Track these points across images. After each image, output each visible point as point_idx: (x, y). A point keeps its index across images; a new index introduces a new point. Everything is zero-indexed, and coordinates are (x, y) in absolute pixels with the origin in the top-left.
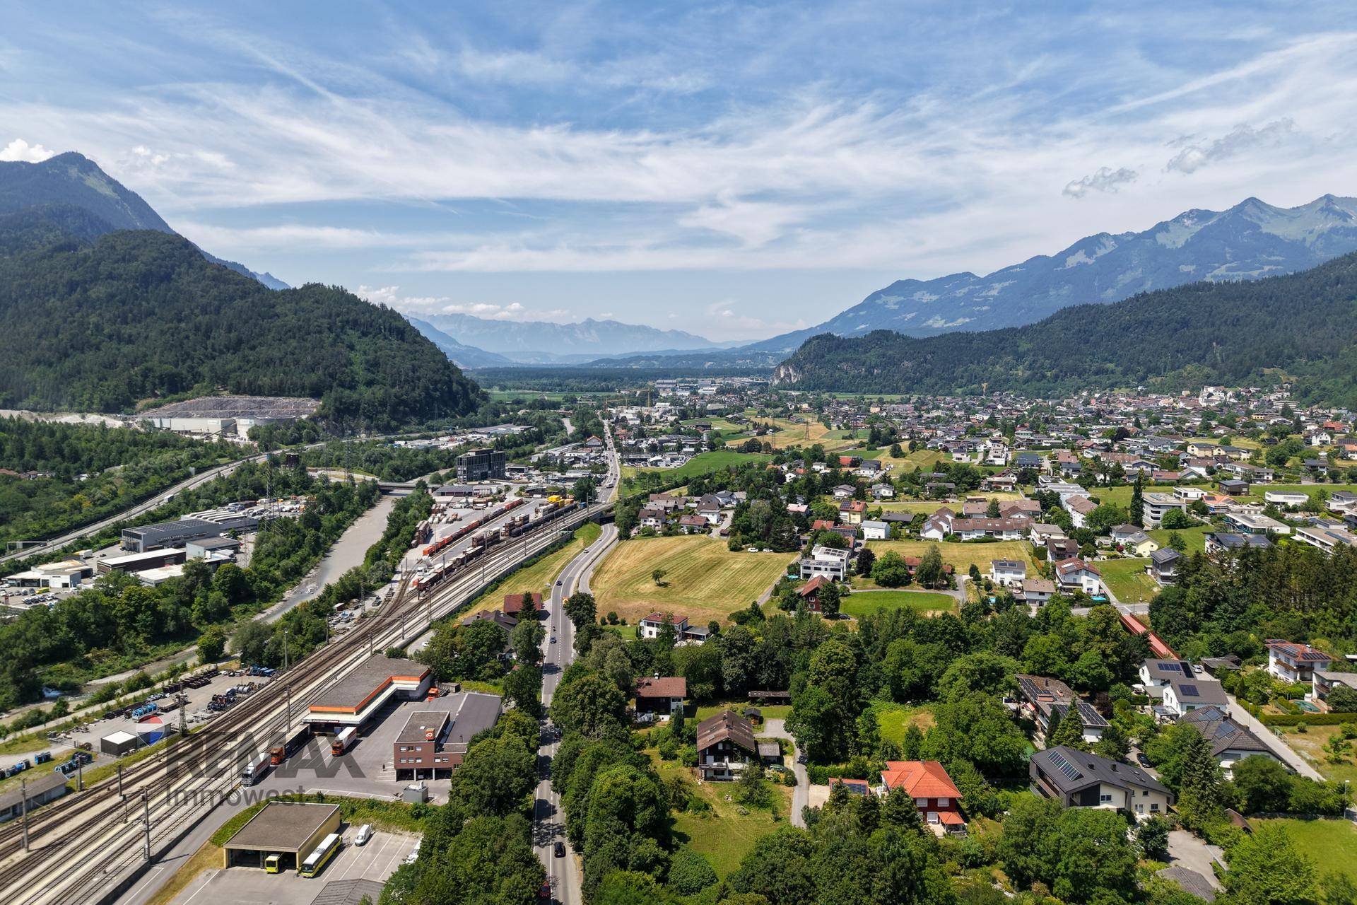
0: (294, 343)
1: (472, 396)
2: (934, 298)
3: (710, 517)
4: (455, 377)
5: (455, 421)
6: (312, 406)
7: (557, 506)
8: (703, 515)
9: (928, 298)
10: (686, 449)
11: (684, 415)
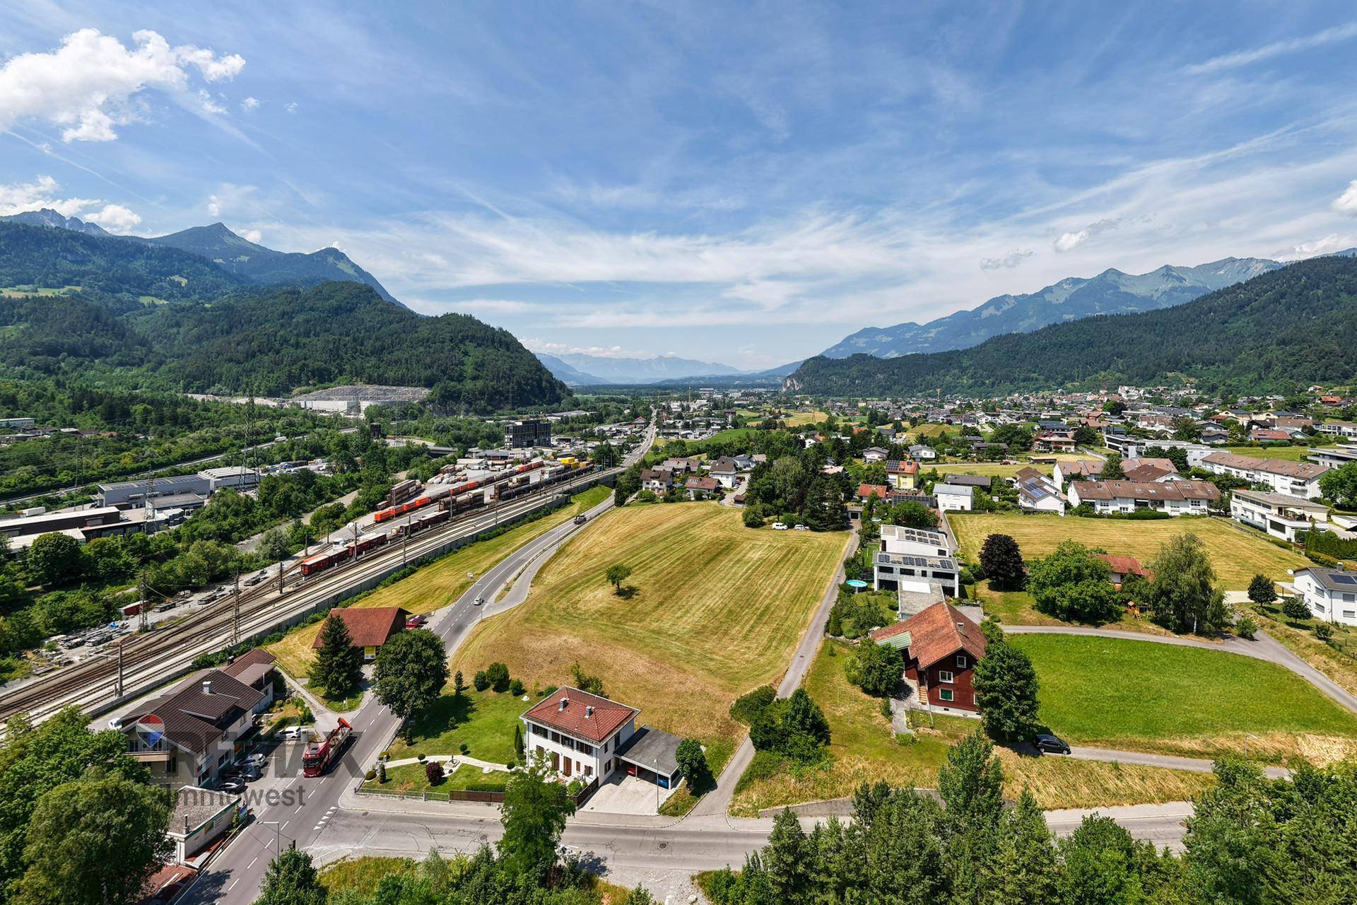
0: (422, 349)
1: (558, 391)
2: (890, 339)
3: (722, 479)
4: (545, 377)
5: (541, 408)
6: (425, 392)
7: (568, 467)
8: (715, 477)
9: (885, 339)
10: (715, 427)
11: (716, 407)
